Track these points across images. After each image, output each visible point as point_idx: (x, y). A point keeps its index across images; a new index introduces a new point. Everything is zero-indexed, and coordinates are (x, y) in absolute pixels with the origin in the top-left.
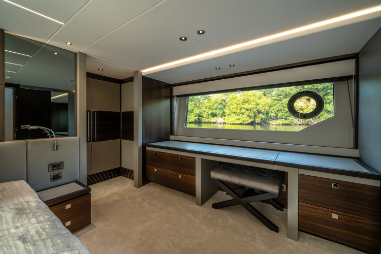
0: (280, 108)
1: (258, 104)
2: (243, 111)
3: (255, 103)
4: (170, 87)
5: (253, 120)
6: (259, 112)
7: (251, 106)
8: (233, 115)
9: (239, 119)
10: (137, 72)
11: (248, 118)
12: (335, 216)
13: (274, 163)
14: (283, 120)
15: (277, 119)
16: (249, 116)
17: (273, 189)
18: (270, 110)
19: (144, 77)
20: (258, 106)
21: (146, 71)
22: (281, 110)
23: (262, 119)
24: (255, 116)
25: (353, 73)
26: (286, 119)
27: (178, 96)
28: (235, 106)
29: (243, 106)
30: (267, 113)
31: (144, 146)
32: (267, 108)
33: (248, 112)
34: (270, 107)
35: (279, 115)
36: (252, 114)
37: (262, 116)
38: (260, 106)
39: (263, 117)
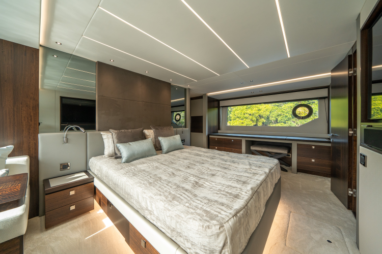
0: (280, 113)
1: (259, 110)
2: (247, 115)
3: (257, 109)
4: (218, 101)
5: (255, 123)
6: (261, 117)
7: (253, 112)
8: (238, 119)
9: (242, 123)
10: (205, 94)
11: (251, 122)
12: (313, 160)
13: (285, 139)
14: (282, 123)
15: (277, 123)
16: (252, 120)
17: (285, 152)
18: (271, 115)
19: (208, 97)
20: (260, 112)
21: (210, 94)
22: (280, 115)
23: (263, 123)
24: (257, 120)
25: (327, 95)
26: (285, 123)
27: (222, 107)
28: (239, 112)
29: (246, 112)
30: (268, 118)
31: (208, 135)
32: (268, 113)
33: (251, 117)
34: (271, 112)
35: (279, 119)
36: (254, 119)
37: (263, 120)
38: (262, 111)
39: (265, 121)
